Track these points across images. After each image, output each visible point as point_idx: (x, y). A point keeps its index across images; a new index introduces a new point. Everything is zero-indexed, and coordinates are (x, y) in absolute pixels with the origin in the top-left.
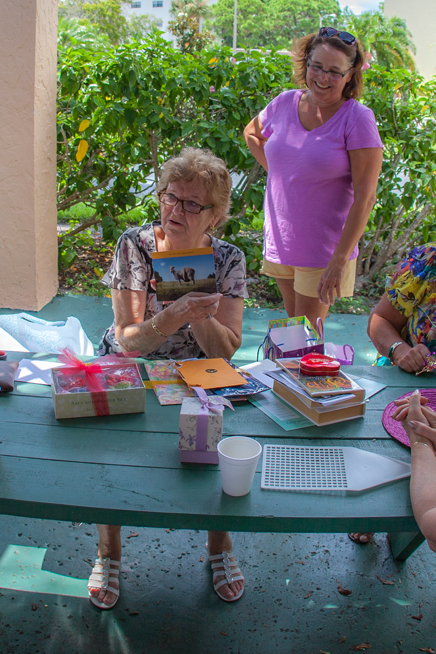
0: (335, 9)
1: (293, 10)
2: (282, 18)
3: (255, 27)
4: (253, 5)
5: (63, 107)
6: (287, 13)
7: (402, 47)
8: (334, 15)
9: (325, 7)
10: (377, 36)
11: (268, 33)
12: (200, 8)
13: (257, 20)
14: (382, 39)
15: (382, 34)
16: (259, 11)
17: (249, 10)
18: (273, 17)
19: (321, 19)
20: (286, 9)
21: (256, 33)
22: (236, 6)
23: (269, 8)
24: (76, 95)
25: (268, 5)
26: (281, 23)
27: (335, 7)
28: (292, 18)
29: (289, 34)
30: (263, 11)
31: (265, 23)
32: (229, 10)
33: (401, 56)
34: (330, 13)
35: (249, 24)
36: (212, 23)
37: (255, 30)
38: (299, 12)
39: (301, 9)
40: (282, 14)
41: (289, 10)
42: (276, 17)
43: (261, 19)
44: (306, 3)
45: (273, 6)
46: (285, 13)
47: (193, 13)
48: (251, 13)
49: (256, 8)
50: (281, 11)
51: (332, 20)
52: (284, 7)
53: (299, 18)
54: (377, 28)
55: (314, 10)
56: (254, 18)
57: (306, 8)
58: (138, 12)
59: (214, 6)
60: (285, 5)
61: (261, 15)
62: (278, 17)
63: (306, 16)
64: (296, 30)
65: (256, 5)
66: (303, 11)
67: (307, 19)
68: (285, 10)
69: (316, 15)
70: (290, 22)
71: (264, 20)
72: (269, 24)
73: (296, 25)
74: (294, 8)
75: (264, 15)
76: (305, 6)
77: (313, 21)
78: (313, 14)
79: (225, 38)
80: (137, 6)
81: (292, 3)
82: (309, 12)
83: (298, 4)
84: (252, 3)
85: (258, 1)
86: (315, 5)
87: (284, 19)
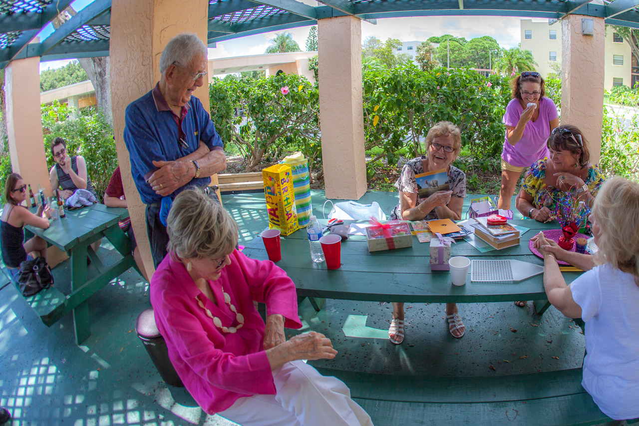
0: (497, 47)
3: (458, 57)
5: (366, 100)
7: (530, 64)
8: (496, 50)
9: (492, 46)
10: (517, 59)
11: (465, 60)
12: (431, 49)
13: (459, 54)
14: (520, 61)
15: (520, 58)
16: (459, 50)
17: (455, 49)
18: (466, 52)
19: (490, 52)
22: (448, 48)
23: (464, 48)
24: (372, 93)
25: (464, 46)
26: (471, 55)
28: (476, 52)
29: (475, 60)
30: (461, 49)
31: (463, 55)
32: (445, 50)
34: (494, 49)
35: (455, 56)
36: (437, 56)
37: (458, 59)
38: (479, 49)
41: (474, 49)
43: (461, 53)
44: (483, 45)
47: (427, 52)
48: (456, 51)
50: (471, 49)
51: (496, 53)
54: (518, 56)
55: (486, 48)
56: (457, 53)
57: (482, 47)
58: (401, 53)
60: (472, 46)
61: (461, 51)
62: (469, 52)
63: (483, 51)
64: (478, 58)
65: (458, 47)
66: (481, 49)
67: (483, 53)
69: (487, 51)
70: (475, 54)
73: (478, 55)
74: (477, 48)
77: (486, 53)
79: (444, 63)
80: (400, 49)
81: (476, 45)
82: (484, 49)
83: (479, 46)
84: (456, 46)
85: (459, 44)
86: (487, 46)
87: (472, 53)
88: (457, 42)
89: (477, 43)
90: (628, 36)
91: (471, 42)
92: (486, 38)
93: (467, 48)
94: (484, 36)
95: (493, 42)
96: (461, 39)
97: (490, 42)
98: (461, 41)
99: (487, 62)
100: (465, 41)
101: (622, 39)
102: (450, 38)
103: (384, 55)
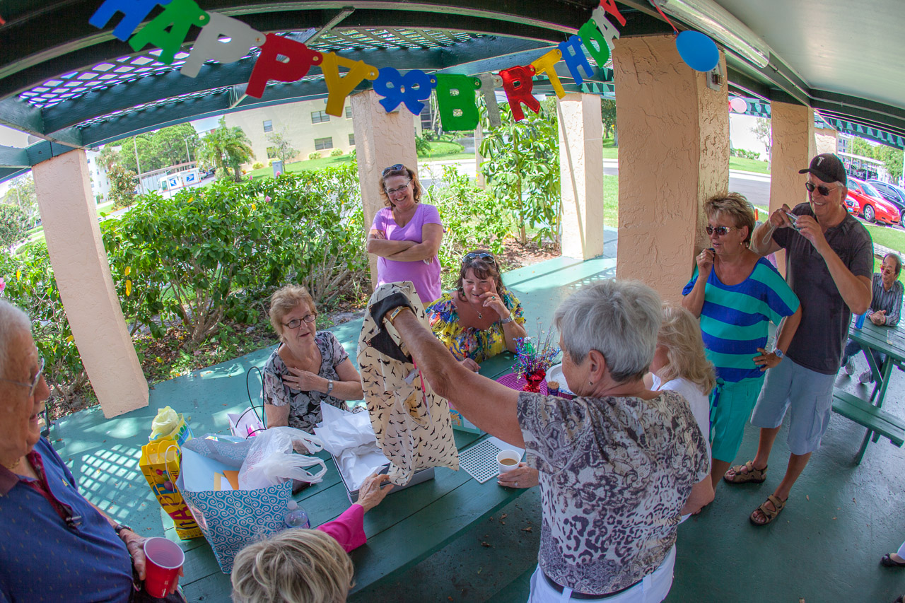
1: (167, 140)
2: (161, 146)
6: (164, 143)
7: (242, 143)
8: (193, 136)
10: (226, 141)
11: (154, 159)
12: (114, 157)
15: (229, 139)
19: (185, 140)
21: (148, 161)
22: (135, 149)
23: (153, 143)
26: (161, 149)
28: (167, 145)
29: (167, 155)
33: (243, 149)
34: (190, 135)
35: (143, 157)
36: (121, 163)
37: (146, 159)
38: (171, 140)
41: (165, 141)
42: (157, 147)
44: (174, 133)
47: (110, 160)
48: (143, 150)
52: (161, 139)
53: (172, 143)
54: (226, 137)
55: (179, 136)
57: (175, 136)
59: (120, 152)
64: (171, 151)
66: (173, 138)
67: (176, 143)
68: (162, 141)
70: (167, 147)
72: (154, 153)
73: (170, 148)
75: (150, 148)
77: (180, 143)
81: (166, 135)
82: (177, 138)
83: (170, 135)
86: (180, 132)
88: (142, 137)
91: (159, 134)
93: (155, 141)
97: (183, 127)
98: (146, 135)
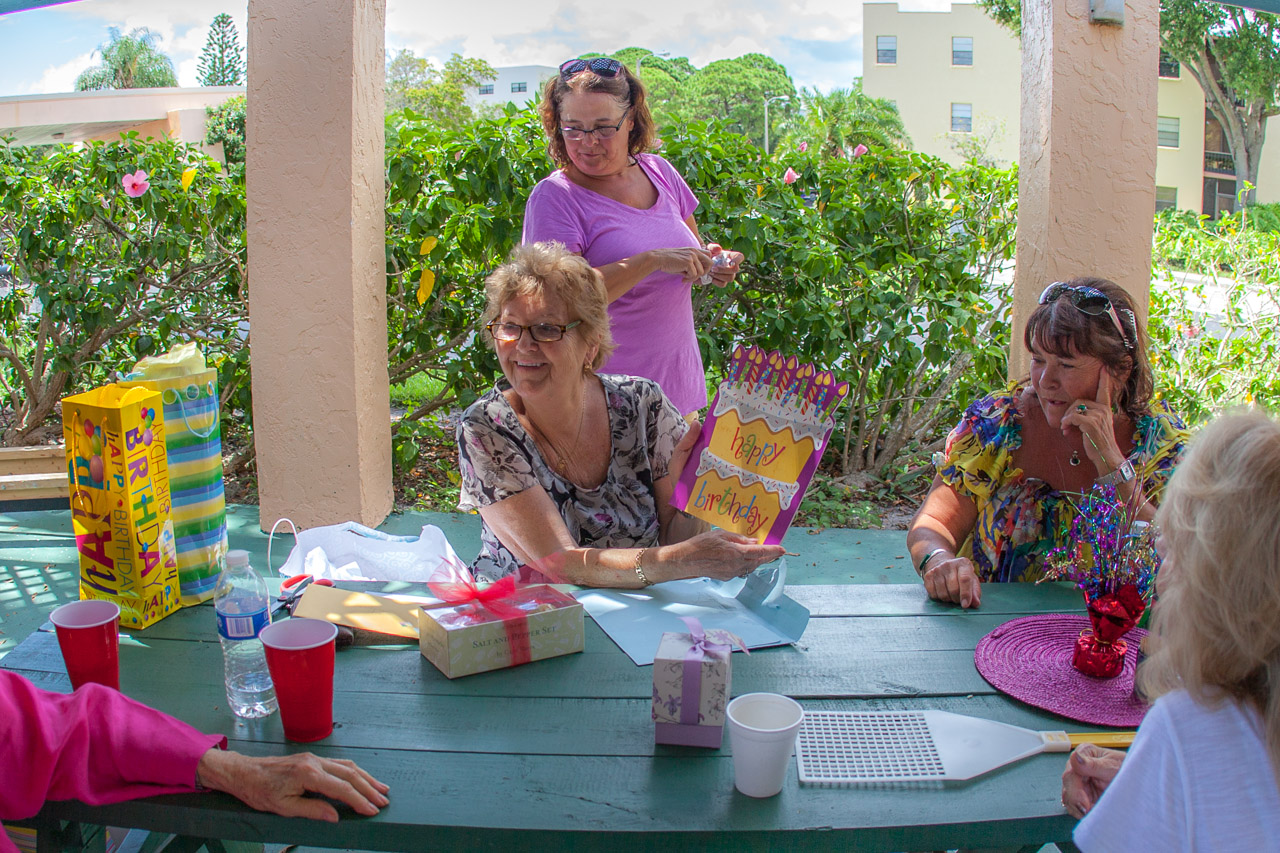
0: (786, 89)
1: (723, 92)
2: (707, 104)
3: (666, 118)
4: (663, 86)
6: (714, 97)
8: (786, 98)
9: (771, 86)
10: (854, 125)
13: (670, 108)
14: (861, 129)
15: (861, 122)
16: (672, 94)
17: (656, 93)
18: (693, 103)
19: (767, 104)
20: (713, 90)
23: (687, 89)
25: (685, 85)
26: (707, 111)
27: (787, 85)
28: (722, 104)
30: (677, 94)
31: (682, 112)
34: (779, 95)
38: (732, 94)
39: (735, 90)
40: (707, 97)
41: (717, 92)
42: (697, 103)
43: (676, 106)
44: (743, 81)
45: (693, 86)
46: (711, 96)
48: (661, 98)
49: (668, 89)
50: (706, 94)
51: (783, 104)
52: (710, 87)
53: (733, 104)
54: (855, 114)
55: (754, 90)
56: (665, 105)
57: (742, 89)
58: (490, 100)
60: (711, 84)
61: (675, 100)
62: (701, 102)
63: (743, 99)
65: (668, 86)
66: (738, 93)
67: (745, 105)
68: (711, 93)
69: (758, 99)
70: (720, 109)
71: (680, 108)
72: (687, 113)
73: (728, 114)
74: (725, 89)
75: (680, 100)
76: (742, 84)
77: (752, 108)
78: (753, 97)
80: (487, 91)
81: (722, 81)
82: (749, 94)
83: (732, 83)
84: (662, 83)
85: (669, 78)
86: (756, 83)
87: (710, 106)
88: (665, 70)
89: (727, 75)
90: (1196, 59)
91: (706, 73)
92: (752, 60)
93: (694, 89)
94: (746, 53)
95: (773, 72)
96: (675, 62)
97: (767, 73)
98: (674, 68)
99: (757, 135)
100: (690, 69)
101: (1177, 67)
102: (644, 58)
103: (440, 106)
